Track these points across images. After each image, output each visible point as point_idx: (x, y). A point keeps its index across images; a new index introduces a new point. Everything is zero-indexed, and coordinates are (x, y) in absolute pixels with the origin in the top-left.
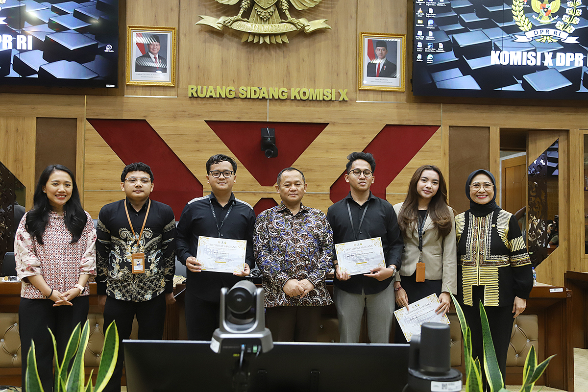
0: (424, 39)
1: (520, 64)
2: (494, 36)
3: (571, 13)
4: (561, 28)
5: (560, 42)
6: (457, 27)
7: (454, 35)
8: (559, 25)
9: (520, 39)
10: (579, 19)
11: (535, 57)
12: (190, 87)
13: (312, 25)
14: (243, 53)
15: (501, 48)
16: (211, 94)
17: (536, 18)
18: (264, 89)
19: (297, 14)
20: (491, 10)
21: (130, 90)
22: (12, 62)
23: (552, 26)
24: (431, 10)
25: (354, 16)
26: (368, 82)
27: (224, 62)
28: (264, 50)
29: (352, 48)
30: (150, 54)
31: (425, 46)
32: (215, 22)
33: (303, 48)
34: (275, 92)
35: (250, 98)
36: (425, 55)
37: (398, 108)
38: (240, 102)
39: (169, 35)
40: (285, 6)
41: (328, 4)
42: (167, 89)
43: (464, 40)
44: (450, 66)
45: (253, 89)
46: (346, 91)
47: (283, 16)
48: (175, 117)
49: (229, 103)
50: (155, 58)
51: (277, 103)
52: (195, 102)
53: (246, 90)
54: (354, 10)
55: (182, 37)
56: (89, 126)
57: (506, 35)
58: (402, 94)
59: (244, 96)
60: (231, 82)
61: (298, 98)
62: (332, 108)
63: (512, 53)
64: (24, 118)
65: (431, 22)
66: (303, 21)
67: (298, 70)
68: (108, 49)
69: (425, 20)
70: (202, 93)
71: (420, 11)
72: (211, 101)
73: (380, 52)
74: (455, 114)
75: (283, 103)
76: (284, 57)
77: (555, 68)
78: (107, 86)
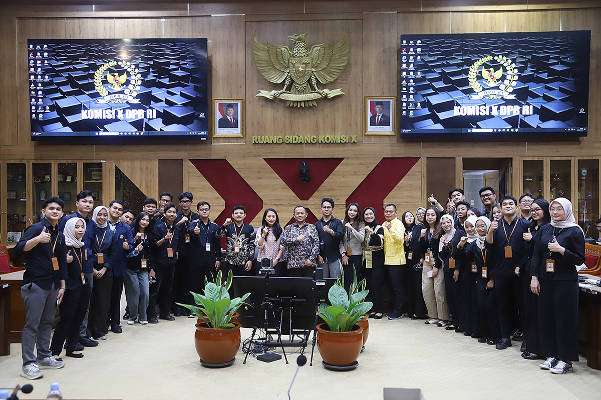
1: (474, 114)
2: (456, 96)
3: (510, 79)
4: (503, 89)
5: (502, 98)
7: (428, 97)
8: (502, 87)
9: (474, 97)
10: (516, 82)
11: (485, 110)
12: (253, 137)
13: (332, 93)
14: (287, 113)
16: (267, 141)
17: (485, 83)
18: (301, 137)
20: (453, 79)
21: (215, 141)
23: (497, 88)
24: (412, 81)
25: (361, 84)
27: (275, 119)
28: (301, 110)
29: (360, 107)
30: (227, 116)
31: (408, 105)
32: (268, 94)
33: (327, 109)
34: (309, 138)
35: (292, 143)
36: (408, 111)
37: (391, 146)
38: (286, 146)
39: (239, 103)
40: (314, 82)
41: (343, 77)
42: (239, 139)
43: (435, 100)
45: (294, 137)
46: (355, 136)
48: (244, 157)
49: (279, 146)
50: (231, 119)
51: (310, 145)
52: (257, 147)
54: (361, 80)
55: (247, 104)
56: (191, 164)
57: (464, 95)
58: (394, 137)
59: (288, 142)
60: (280, 133)
61: (324, 142)
62: (346, 148)
63: (469, 107)
64: (151, 160)
66: (326, 91)
67: (324, 123)
68: (202, 115)
70: (261, 141)
71: (404, 81)
72: (267, 145)
73: (379, 109)
74: (430, 149)
75: (314, 146)
76: (314, 115)
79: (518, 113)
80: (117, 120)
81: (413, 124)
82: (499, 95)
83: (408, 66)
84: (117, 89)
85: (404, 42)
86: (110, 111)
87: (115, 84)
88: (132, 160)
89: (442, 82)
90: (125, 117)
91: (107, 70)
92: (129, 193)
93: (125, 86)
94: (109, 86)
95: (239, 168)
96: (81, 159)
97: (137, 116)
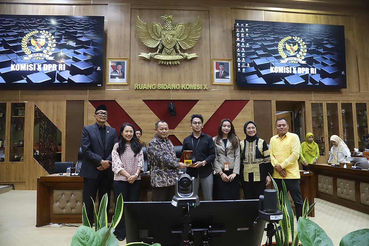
0: (241, 61)
6: (255, 56)
9: (282, 61)
10: (306, 54)
12: (135, 85)
13: (190, 56)
14: (159, 69)
15: (274, 66)
16: (145, 88)
18: (169, 85)
19: (184, 51)
21: (108, 87)
22: (56, 76)
23: (295, 56)
25: (209, 51)
26: (217, 81)
27: (150, 73)
28: (169, 67)
29: (209, 66)
30: (117, 70)
31: (241, 65)
32: (146, 55)
33: (187, 66)
34: (174, 86)
35: (163, 89)
36: (241, 68)
37: (230, 92)
38: (158, 91)
39: (126, 62)
40: (178, 48)
41: (197, 46)
42: (125, 86)
43: (258, 62)
44: (253, 73)
45: (164, 85)
46: (206, 85)
47: (177, 52)
48: (128, 99)
49: (153, 92)
50: (119, 72)
51: (175, 91)
52: (137, 91)
53: (161, 86)
54: (209, 49)
55: (131, 62)
56: (90, 103)
58: (232, 86)
59: (160, 88)
60: (154, 82)
61: (185, 89)
62: (200, 93)
63: (279, 68)
64: (61, 101)
65: (243, 54)
66: (186, 54)
67: (185, 76)
68: (99, 69)
69: (241, 53)
70: (141, 87)
71: (238, 49)
72: (145, 91)
73: (221, 67)
74: (256, 95)
75: (178, 91)
76: (178, 70)
77: (298, 74)
78: (98, 85)
79: (308, 73)
80: (37, 71)
81: (245, 77)
82: (296, 61)
83: (241, 39)
84: (38, 49)
85: (238, 24)
86: (32, 65)
87: (37, 46)
88: (47, 101)
89: (262, 51)
90: (42, 69)
91: (32, 36)
92: (44, 125)
93: (44, 48)
94: (32, 48)
95: (125, 107)
96: (9, 100)
97: (51, 69)
